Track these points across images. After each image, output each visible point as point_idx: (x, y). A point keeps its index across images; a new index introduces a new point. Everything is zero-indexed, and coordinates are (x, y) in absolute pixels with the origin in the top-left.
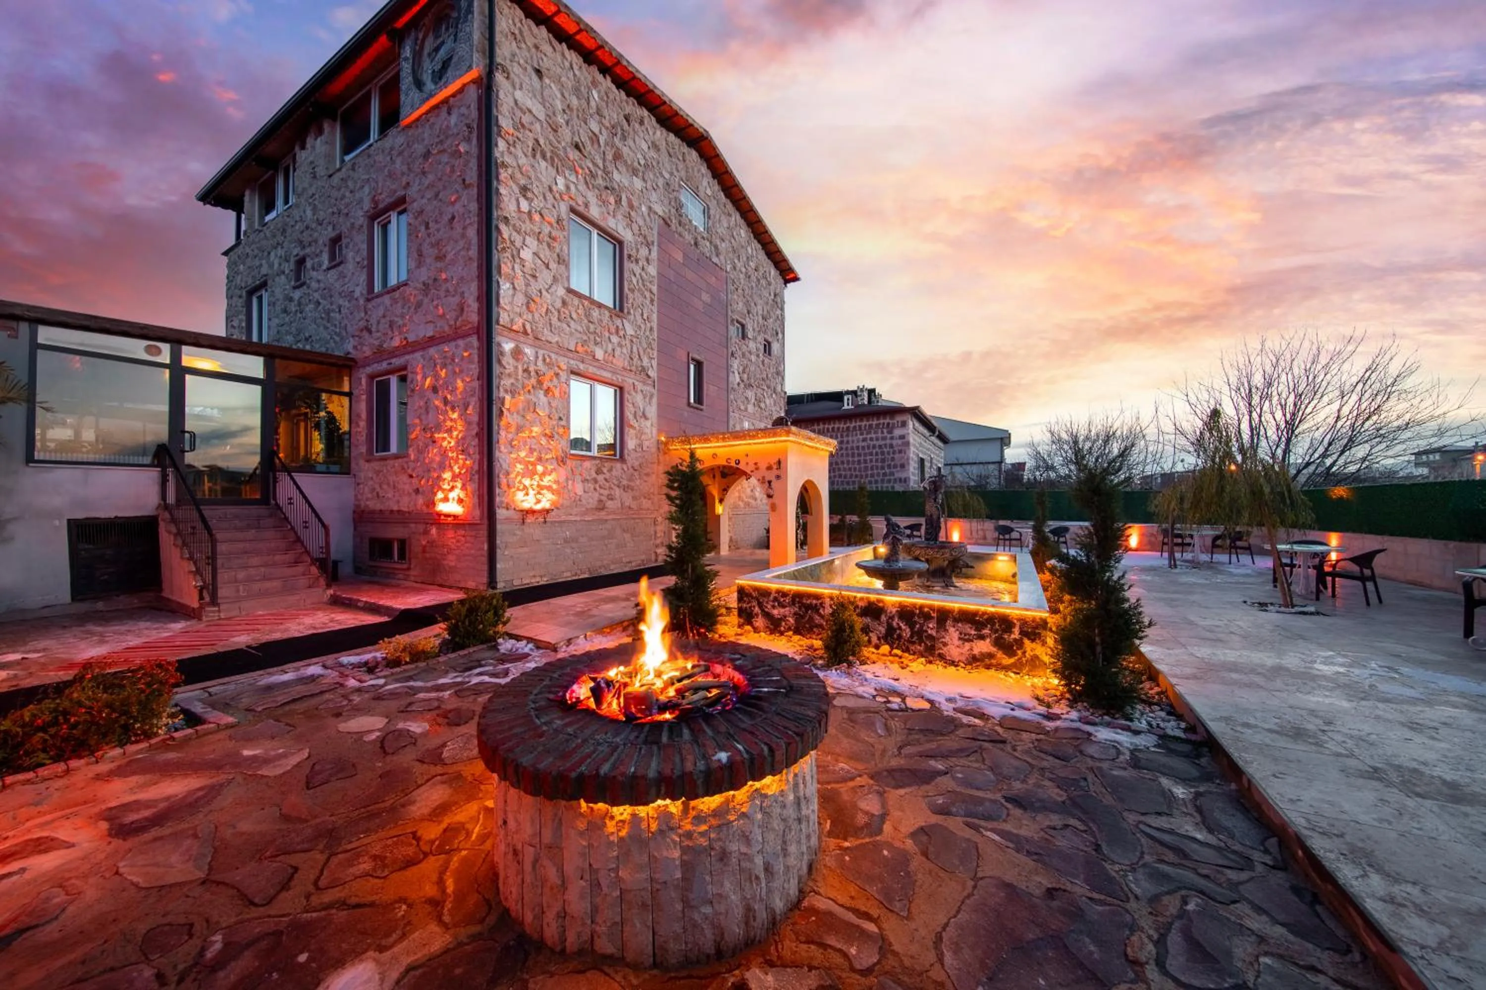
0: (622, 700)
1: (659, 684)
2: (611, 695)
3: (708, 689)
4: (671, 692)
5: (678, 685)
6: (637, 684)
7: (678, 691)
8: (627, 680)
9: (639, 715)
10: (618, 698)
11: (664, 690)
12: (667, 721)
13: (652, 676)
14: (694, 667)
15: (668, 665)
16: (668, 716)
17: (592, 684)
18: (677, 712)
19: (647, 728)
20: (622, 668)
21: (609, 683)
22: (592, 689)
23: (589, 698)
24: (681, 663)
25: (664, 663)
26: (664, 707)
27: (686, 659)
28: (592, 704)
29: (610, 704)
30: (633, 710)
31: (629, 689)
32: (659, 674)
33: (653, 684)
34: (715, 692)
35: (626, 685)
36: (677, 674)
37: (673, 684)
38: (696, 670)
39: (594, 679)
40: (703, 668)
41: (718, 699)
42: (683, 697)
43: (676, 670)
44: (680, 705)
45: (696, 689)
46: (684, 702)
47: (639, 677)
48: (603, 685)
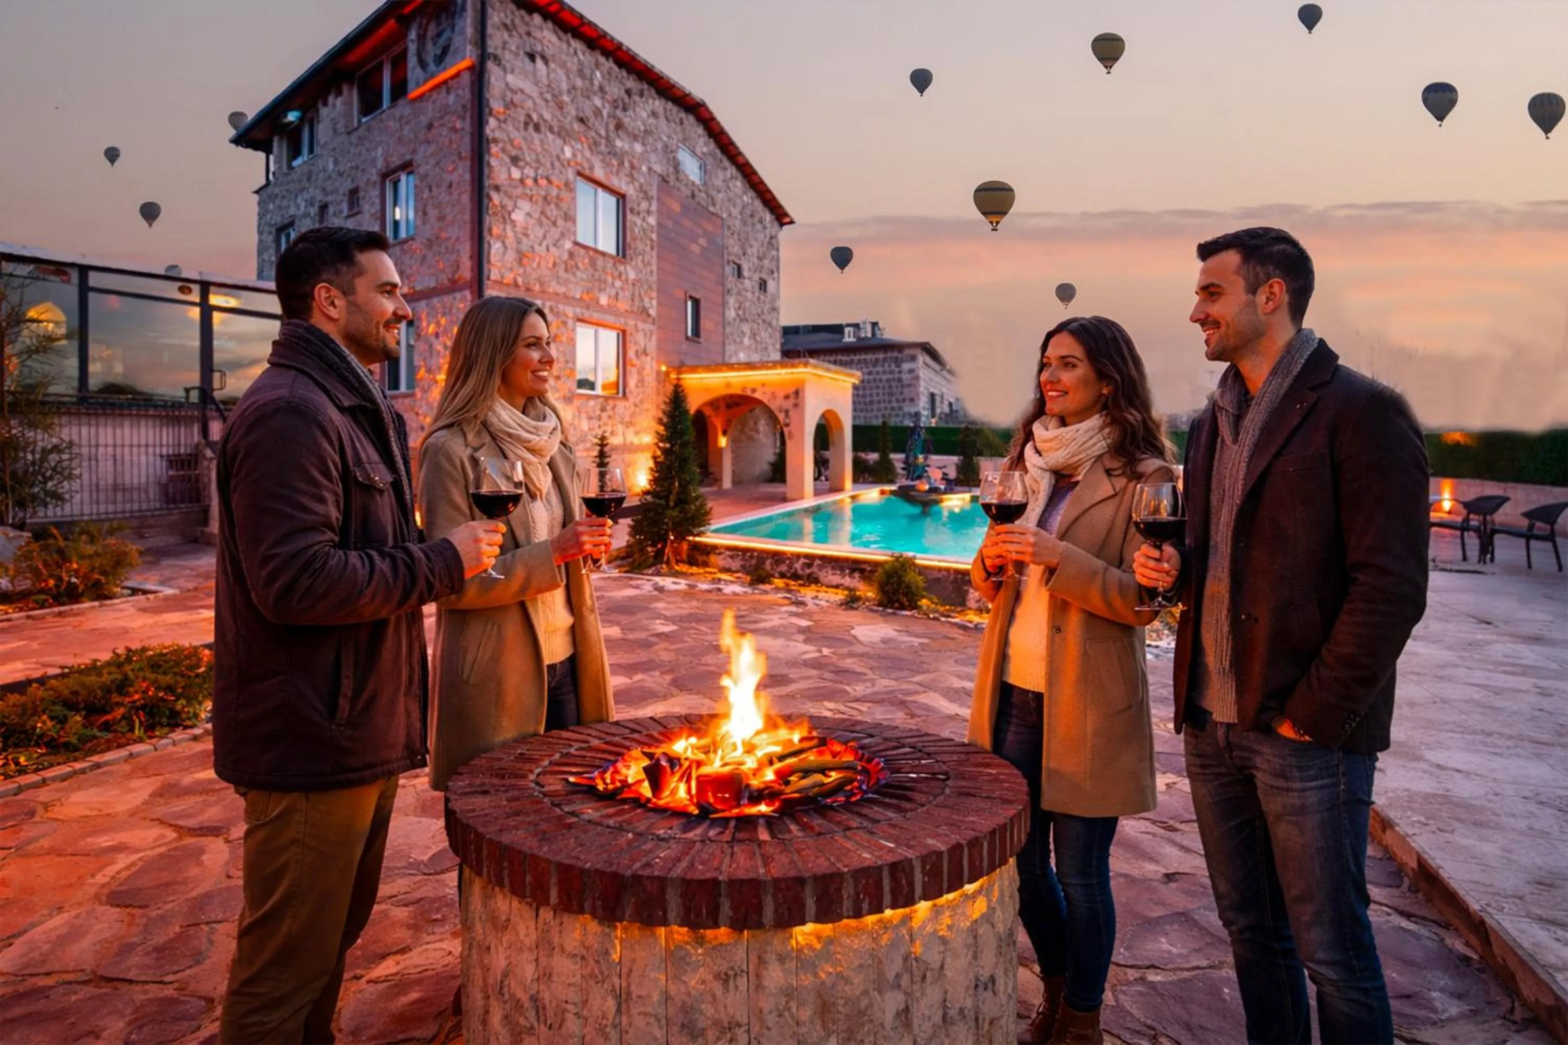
0: (693, 784)
1: (750, 763)
2: (675, 779)
3: (824, 771)
4: (769, 775)
5: (778, 765)
6: (717, 763)
7: (778, 773)
8: (701, 756)
9: (719, 807)
10: (688, 782)
11: (756, 772)
12: (763, 816)
13: (740, 750)
14: (802, 740)
15: (764, 736)
16: (763, 808)
17: (646, 762)
18: (777, 804)
19: (732, 824)
20: (693, 740)
21: (674, 761)
22: (646, 769)
23: (639, 782)
24: (783, 733)
25: (758, 733)
26: (757, 797)
27: (791, 729)
28: (646, 790)
29: (674, 792)
30: (711, 800)
31: (704, 770)
32: (750, 749)
33: (741, 764)
34: (834, 775)
35: (699, 764)
36: (778, 749)
37: (771, 763)
38: (806, 744)
39: (650, 756)
40: (815, 742)
41: (838, 788)
42: (787, 783)
43: (776, 743)
44: (781, 793)
45: (806, 772)
46: (788, 790)
47: (720, 752)
48: (664, 763)
